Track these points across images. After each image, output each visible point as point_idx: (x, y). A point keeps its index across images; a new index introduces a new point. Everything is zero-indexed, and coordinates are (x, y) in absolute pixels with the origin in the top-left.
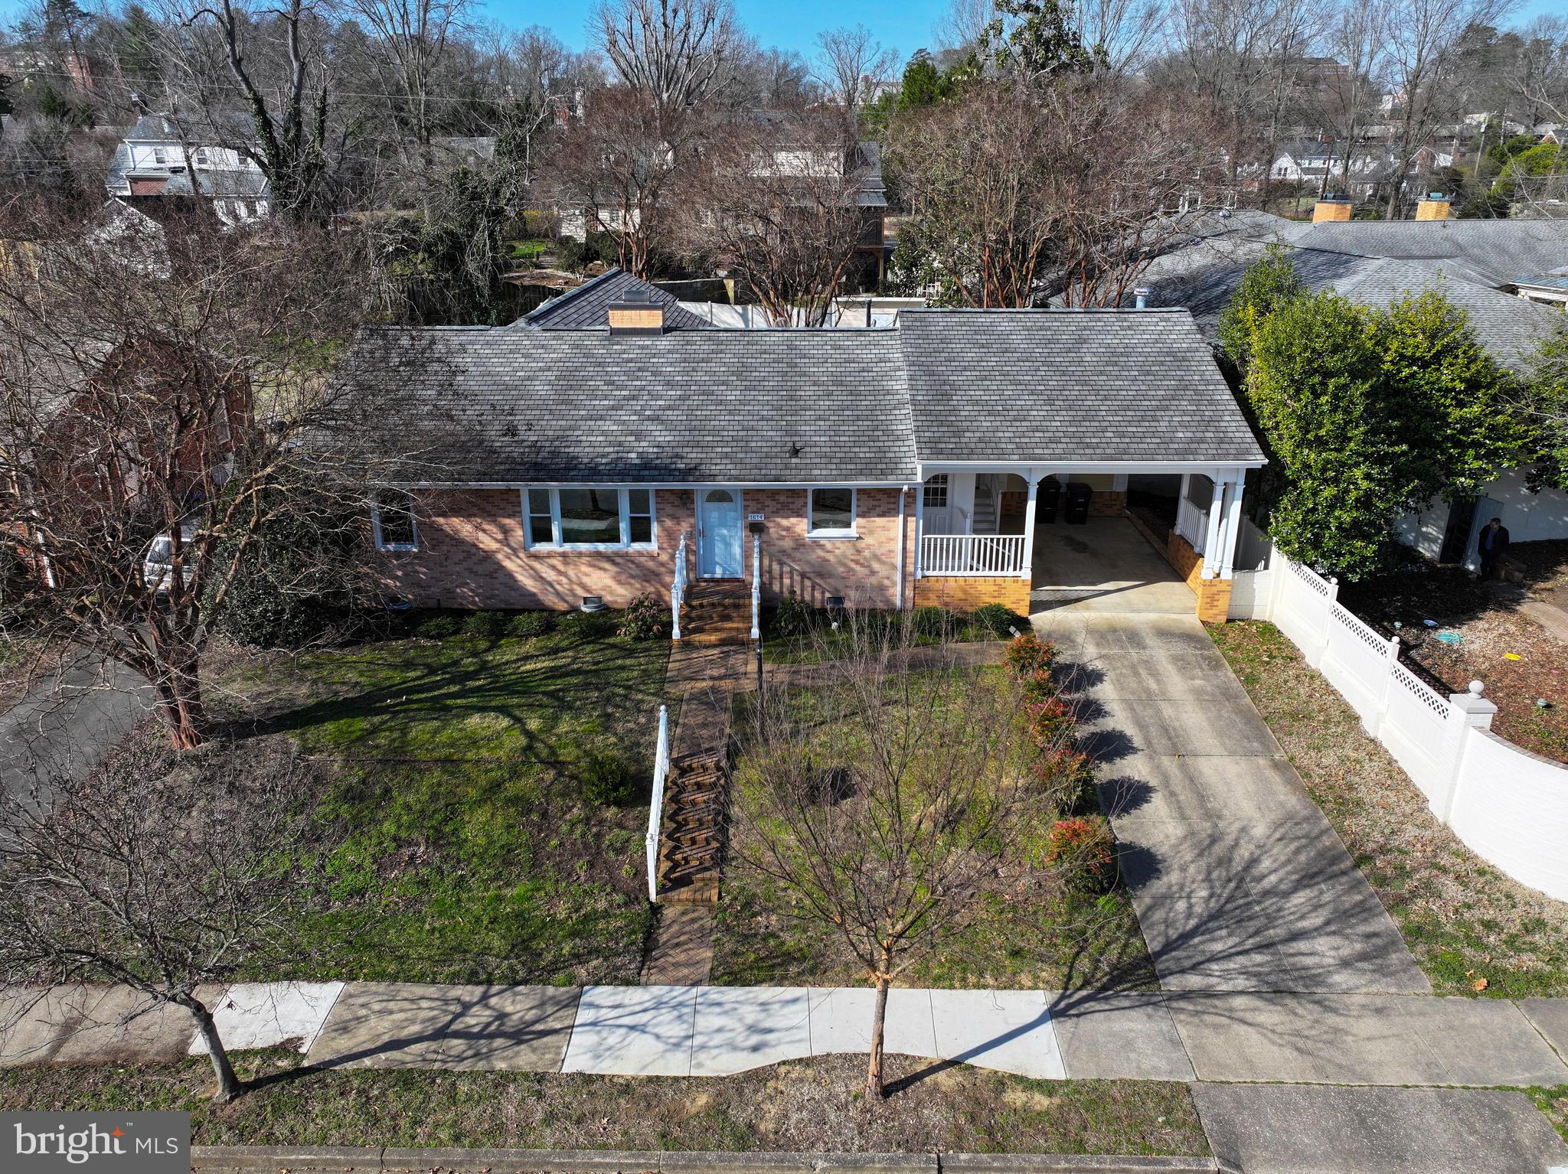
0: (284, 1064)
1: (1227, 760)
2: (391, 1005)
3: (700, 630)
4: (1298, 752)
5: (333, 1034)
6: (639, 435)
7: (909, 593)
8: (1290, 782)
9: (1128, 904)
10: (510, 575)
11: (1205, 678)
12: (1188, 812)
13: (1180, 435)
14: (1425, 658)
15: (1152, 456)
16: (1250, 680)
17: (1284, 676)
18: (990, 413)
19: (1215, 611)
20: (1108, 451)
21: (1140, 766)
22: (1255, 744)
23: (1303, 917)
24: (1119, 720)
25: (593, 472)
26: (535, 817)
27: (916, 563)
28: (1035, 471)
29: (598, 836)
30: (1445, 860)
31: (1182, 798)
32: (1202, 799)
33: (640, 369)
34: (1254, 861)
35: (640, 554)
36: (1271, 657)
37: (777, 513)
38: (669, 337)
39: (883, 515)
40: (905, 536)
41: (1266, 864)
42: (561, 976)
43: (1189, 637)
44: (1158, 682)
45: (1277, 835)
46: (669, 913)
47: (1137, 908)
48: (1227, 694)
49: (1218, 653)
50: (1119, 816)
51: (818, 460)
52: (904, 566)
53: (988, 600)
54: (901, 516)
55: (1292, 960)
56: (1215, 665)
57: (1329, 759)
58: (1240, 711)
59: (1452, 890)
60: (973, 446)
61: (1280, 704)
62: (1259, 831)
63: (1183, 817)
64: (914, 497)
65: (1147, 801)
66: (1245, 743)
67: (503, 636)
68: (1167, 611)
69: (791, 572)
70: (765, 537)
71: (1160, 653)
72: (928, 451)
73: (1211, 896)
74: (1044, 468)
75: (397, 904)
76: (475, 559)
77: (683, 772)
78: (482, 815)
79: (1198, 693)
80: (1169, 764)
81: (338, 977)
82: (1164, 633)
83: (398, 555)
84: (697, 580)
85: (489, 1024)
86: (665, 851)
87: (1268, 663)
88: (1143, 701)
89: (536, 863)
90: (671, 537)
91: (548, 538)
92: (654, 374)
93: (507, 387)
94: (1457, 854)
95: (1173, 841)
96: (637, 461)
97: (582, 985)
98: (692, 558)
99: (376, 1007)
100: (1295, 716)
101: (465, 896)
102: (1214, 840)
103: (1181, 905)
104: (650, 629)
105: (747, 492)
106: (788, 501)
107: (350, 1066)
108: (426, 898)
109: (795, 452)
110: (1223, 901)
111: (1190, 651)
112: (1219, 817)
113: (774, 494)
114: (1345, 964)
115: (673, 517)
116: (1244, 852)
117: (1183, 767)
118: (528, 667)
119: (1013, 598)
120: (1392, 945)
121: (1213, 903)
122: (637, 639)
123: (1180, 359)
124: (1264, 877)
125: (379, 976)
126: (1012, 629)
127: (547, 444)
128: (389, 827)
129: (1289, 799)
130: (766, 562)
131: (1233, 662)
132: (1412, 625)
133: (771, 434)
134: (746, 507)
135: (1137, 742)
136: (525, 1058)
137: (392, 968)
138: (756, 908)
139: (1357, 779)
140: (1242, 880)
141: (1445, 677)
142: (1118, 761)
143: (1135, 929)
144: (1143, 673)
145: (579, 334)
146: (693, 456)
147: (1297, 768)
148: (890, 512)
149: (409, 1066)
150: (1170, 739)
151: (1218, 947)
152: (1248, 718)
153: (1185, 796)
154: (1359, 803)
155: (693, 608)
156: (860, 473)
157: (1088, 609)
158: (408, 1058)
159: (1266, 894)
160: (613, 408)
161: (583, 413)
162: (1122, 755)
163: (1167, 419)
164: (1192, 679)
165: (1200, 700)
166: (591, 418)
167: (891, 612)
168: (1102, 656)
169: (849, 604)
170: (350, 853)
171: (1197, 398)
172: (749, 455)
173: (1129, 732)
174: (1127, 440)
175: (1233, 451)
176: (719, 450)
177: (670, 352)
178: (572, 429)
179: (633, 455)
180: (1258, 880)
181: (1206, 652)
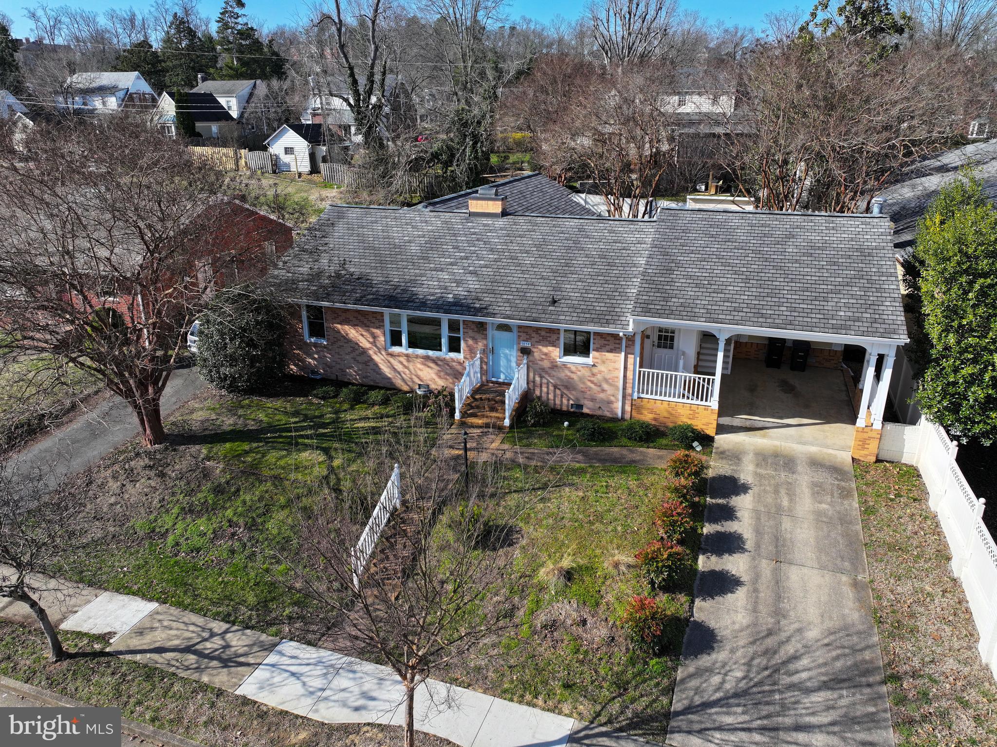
0: (97, 647)
1: (816, 572)
2: (174, 624)
3: (474, 415)
4: (879, 576)
5: (134, 635)
6: (459, 283)
7: (628, 408)
8: (861, 601)
9: (675, 669)
10: (376, 365)
11: (831, 504)
12: (761, 607)
13: (842, 313)
15: (811, 328)
16: (868, 511)
17: (900, 513)
18: (697, 286)
19: (865, 452)
20: (777, 321)
21: (741, 564)
22: (846, 564)
23: (813, 715)
25: (423, 305)
27: (633, 388)
28: (724, 331)
30: (971, 696)
31: (762, 595)
32: (779, 598)
33: (478, 240)
34: (795, 658)
35: (453, 360)
36: (898, 495)
37: (539, 342)
38: (505, 219)
39: (611, 351)
40: (625, 368)
41: (805, 662)
42: (274, 629)
43: (835, 470)
44: (791, 500)
45: (826, 641)
47: (680, 674)
48: (844, 520)
49: (854, 486)
50: (704, 599)
51: (566, 309)
52: (624, 389)
53: (685, 420)
54: (623, 354)
56: (845, 494)
57: (905, 588)
58: (846, 535)
59: (964, 724)
60: (674, 308)
61: (886, 535)
62: (813, 634)
63: (755, 610)
64: (633, 341)
65: (732, 592)
66: (838, 562)
67: (360, 403)
68: (828, 447)
69: (548, 384)
70: (531, 358)
71: (804, 479)
72: (640, 310)
73: (744, 678)
74: (729, 330)
75: (212, 561)
76: (357, 352)
78: (282, 515)
79: (819, 515)
80: (766, 567)
81: (157, 600)
82: (815, 463)
83: (315, 345)
84: (488, 381)
85: (216, 650)
86: (375, 560)
87: (892, 500)
90: (472, 351)
91: (399, 344)
92: (485, 243)
93: (395, 247)
94: (983, 694)
95: (737, 627)
96: (451, 300)
97: (282, 638)
98: (485, 367)
99: (165, 623)
100: (891, 547)
101: (250, 565)
102: (770, 633)
103: (716, 679)
105: (520, 327)
106: (549, 336)
107: (128, 657)
108: (229, 561)
109: (554, 302)
110: (752, 683)
111: (829, 480)
112: (784, 617)
113: (537, 330)
115: (473, 338)
116: (790, 649)
117: (776, 572)
118: (360, 425)
119: (704, 421)
121: (742, 685)
122: (434, 416)
123: (865, 254)
124: (797, 672)
125: (179, 605)
126: (695, 444)
127: (403, 284)
128: (229, 513)
129: (852, 614)
130: (531, 375)
131: (862, 494)
133: (544, 289)
134: (519, 337)
135: (749, 545)
136: (219, 678)
137: (188, 601)
139: (922, 610)
140: (777, 671)
142: (726, 556)
143: (669, 690)
144: (783, 492)
145: (451, 214)
146: (487, 299)
147: (873, 590)
148: (615, 350)
149: (158, 666)
150: (776, 547)
151: (728, 719)
152: (851, 541)
153: (765, 594)
154: (913, 631)
155: (476, 400)
156: (592, 321)
157: (764, 436)
158: (161, 660)
159: (791, 687)
160: (452, 264)
161: (432, 266)
162: (731, 551)
163: (836, 300)
164: (820, 503)
165: (817, 521)
166: (436, 270)
167: (614, 420)
168: (756, 474)
169: (585, 410)
170: (203, 525)
171: (866, 285)
172: (523, 302)
173: (745, 536)
174: (796, 314)
175: (882, 330)
176: (505, 297)
177: (501, 229)
178: (421, 275)
179: (451, 296)
180: (790, 674)
181: (843, 484)
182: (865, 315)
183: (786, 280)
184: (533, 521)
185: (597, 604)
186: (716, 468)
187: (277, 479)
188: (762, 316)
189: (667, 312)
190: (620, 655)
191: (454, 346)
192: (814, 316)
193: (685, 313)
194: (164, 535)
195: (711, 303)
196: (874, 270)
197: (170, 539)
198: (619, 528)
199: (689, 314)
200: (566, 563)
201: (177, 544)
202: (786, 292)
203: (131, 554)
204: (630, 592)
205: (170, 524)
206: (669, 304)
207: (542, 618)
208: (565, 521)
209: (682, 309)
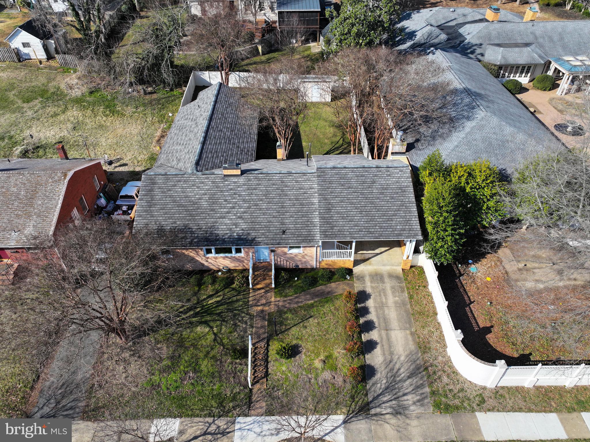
1: (399, 331)
2: (192, 425)
3: (257, 284)
4: (418, 328)
5: (181, 434)
6: (236, 225)
7: (318, 264)
8: (414, 340)
9: (366, 386)
10: (200, 262)
11: (399, 296)
12: (385, 352)
13: (398, 227)
14: (464, 280)
16: (411, 297)
17: (421, 295)
19: (407, 265)
20: (377, 235)
21: (376, 334)
22: (408, 325)
23: (407, 389)
24: (372, 316)
25: (224, 241)
26: (218, 363)
27: (320, 257)
29: (236, 368)
30: (446, 368)
31: (385, 347)
32: (390, 347)
33: (235, 194)
34: (399, 369)
35: (239, 257)
36: (419, 286)
37: (279, 247)
38: (243, 177)
39: (310, 247)
40: (317, 252)
41: (402, 370)
42: (230, 414)
43: (397, 278)
44: (386, 298)
45: (406, 360)
46: (255, 391)
47: (368, 387)
49: (405, 285)
50: (368, 354)
51: (290, 236)
52: (316, 258)
53: (341, 265)
54: (315, 247)
55: (402, 403)
56: (403, 291)
57: (426, 332)
58: (406, 311)
59: (445, 379)
60: (336, 233)
61: (418, 308)
62: (402, 358)
63: (384, 354)
65: (376, 348)
66: (405, 324)
67: (201, 285)
68: (393, 265)
69: (283, 260)
70: (275, 253)
71: (388, 284)
72: (323, 236)
73: (386, 382)
74: (358, 240)
75: (188, 392)
76: (189, 259)
77: (256, 348)
78: (205, 362)
79: (396, 303)
80: (383, 333)
81: (178, 417)
82: (391, 276)
83: (167, 258)
84: (256, 262)
85: (216, 430)
86: (252, 373)
87: (417, 289)
88: (381, 306)
89: (220, 377)
90: (247, 253)
91: (211, 253)
92: (239, 195)
93: (193, 203)
94: (449, 367)
95: (380, 362)
96: (237, 237)
97: (235, 417)
98: (254, 257)
99: (189, 425)
100: (420, 313)
101: (204, 389)
102: (391, 362)
104: (243, 285)
108: (194, 390)
109: (284, 232)
110: (389, 383)
111: (397, 284)
112: (393, 354)
114: (414, 403)
115: (248, 248)
116: (397, 366)
117: (387, 335)
118: (210, 302)
119: (348, 264)
120: (426, 397)
122: (240, 287)
123: (403, 191)
124: (401, 375)
125: (188, 416)
126: (347, 276)
127: (209, 230)
128: (182, 367)
129: (412, 347)
130: (276, 258)
131: (408, 288)
132: (464, 263)
133: (277, 224)
135: (376, 325)
137: (190, 413)
138: (275, 389)
139: (431, 339)
140: (395, 377)
141: (467, 289)
142: (371, 332)
143: (366, 395)
144: (382, 294)
145: (214, 176)
146: (253, 234)
147: (417, 334)
150: (385, 323)
151: (385, 399)
152: (407, 313)
153: (386, 347)
154: (430, 349)
155: (255, 275)
157: (370, 264)
159: (400, 381)
160: (228, 213)
161: (218, 215)
162: (371, 330)
163: (395, 220)
164: (395, 297)
165: (396, 307)
166: (221, 218)
167: (313, 269)
168: (372, 287)
169: (300, 267)
170: (173, 376)
171: (406, 210)
172: (270, 234)
173: (375, 320)
174: (382, 230)
175: (413, 235)
176: (261, 231)
177: (244, 185)
178: (216, 222)
179: (235, 234)
180: (398, 377)
181: (401, 285)
182: (407, 227)
183: (376, 210)
184: (304, 340)
185: (336, 369)
186: (358, 287)
187: (195, 346)
188: (371, 233)
189: (334, 236)
190: (348, 386)
191: (238, 251)
192: (388, 230)
193: (341, 236)
194: (159, 386)
195: (350, 228)
196: (407, 200)
197: (163, 387)
198: (335, 335)
199: (343, 236)
200: (322, 357)
201: (168, 389)
202: (377, 217)
203: (152, 399)
204: (345, 361)
205: (159, 380)
206: (334, 230)
207: (320, 381)
208: (316, 337)
209: (339, 233)
